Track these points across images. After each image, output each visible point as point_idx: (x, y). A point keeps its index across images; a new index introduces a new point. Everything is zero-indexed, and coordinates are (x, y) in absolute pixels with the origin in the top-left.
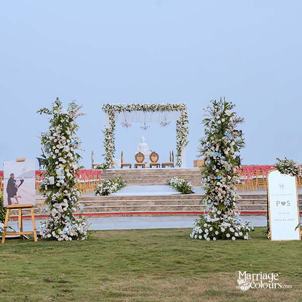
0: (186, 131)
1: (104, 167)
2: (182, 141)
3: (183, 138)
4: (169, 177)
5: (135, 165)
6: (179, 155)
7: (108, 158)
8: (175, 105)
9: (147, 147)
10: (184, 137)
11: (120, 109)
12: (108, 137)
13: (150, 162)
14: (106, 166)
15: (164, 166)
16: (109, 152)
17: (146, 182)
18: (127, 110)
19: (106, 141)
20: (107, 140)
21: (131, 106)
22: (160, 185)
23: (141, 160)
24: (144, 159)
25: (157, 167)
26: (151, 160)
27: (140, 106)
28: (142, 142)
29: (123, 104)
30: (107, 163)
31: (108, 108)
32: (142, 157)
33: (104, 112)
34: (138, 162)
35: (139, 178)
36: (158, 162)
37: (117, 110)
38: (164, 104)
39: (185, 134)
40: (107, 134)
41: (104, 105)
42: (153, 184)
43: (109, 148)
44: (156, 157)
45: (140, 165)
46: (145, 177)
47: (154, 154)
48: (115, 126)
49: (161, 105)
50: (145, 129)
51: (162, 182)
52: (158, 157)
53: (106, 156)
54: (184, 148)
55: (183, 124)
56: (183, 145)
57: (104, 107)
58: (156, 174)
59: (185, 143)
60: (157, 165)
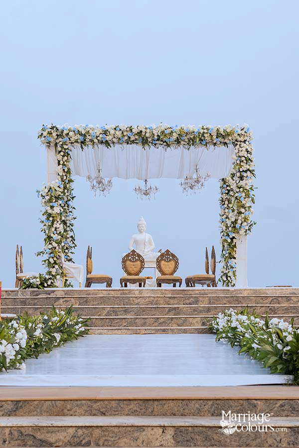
0: (248, 196)
1: (42, 284)
2: (239, 222)
3: (240, 213)
4: (208, 310)
5: (122, 281)
6: (232, 257)
7: (52, 261)
8: (221, 131)
9: (150, 243)
10: (243, 210)
11: (84, 139)
12: (52, 207)
13: (158, 275)
14: (46, 280)
15: (190, 282)
16: (55, 244)
17: (144, 324)
18: (102, 142)
19: (48, 219)
20: (50, 215)
21: (112, 132)
22: (185, 331)
23: (136, 270)
24: (142, 267)
25: (174, 286)
26: (161, 271)
27: (135, 131)
28: (141, 232)
29: (91, 126)
30: (49, 273)
31: (54, 134)
32: (139, 263)
33: (44, 146)
34: (129, 274)
35: (126, 311)
36: (176, 275)
37: (76, 141)
38: (194, 126)
39: (247, 202)
40: (50, 201)
41: (43, 130)
42: (164, 330)
43: (56, 237)
44: (173, 263)
45: (133, 281)
46: (143, 310)
47: (167, 256)
48: (70, 181)
49: (186, 130)
50: (146, 194)
51: (191, 324)
52: (177, 263)
53: (46, 257)
54: (243, 238)
55: (241, 178)
56: (242, 232)
57: (45, 134)
58: (171, 301)
59: (245, 226)
60: (174, 282)
